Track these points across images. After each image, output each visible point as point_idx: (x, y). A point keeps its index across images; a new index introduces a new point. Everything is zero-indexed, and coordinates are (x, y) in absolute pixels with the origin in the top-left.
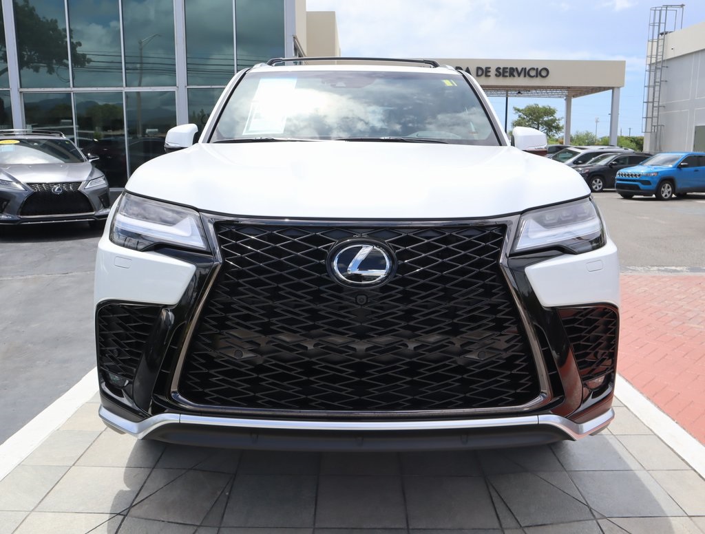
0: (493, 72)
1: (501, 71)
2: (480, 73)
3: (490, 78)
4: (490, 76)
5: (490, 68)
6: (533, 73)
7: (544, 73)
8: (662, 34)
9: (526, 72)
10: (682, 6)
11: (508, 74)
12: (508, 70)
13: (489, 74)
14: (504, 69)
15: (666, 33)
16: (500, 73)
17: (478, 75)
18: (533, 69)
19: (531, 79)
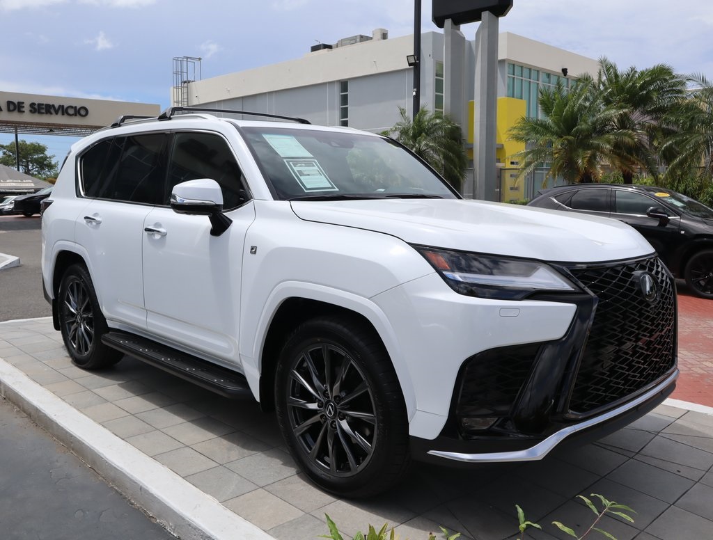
0: (27, 108)
1: (36, 107)
2: (12, 107)
3: (24, 114)
4: (24, 112)
5: (23, 103)
6: (71, 111)
7: (83, 112)
8: (185, 82)
9: (63, 110)
10: (200, 59)
11: (44, 111)
12: (44, 107)
13: (23, 109)
14: (39, 105)
15: (189, 82)
16: (34, 109)
17: (9, 110)
18: (71, 107)
19: (69, 117)
